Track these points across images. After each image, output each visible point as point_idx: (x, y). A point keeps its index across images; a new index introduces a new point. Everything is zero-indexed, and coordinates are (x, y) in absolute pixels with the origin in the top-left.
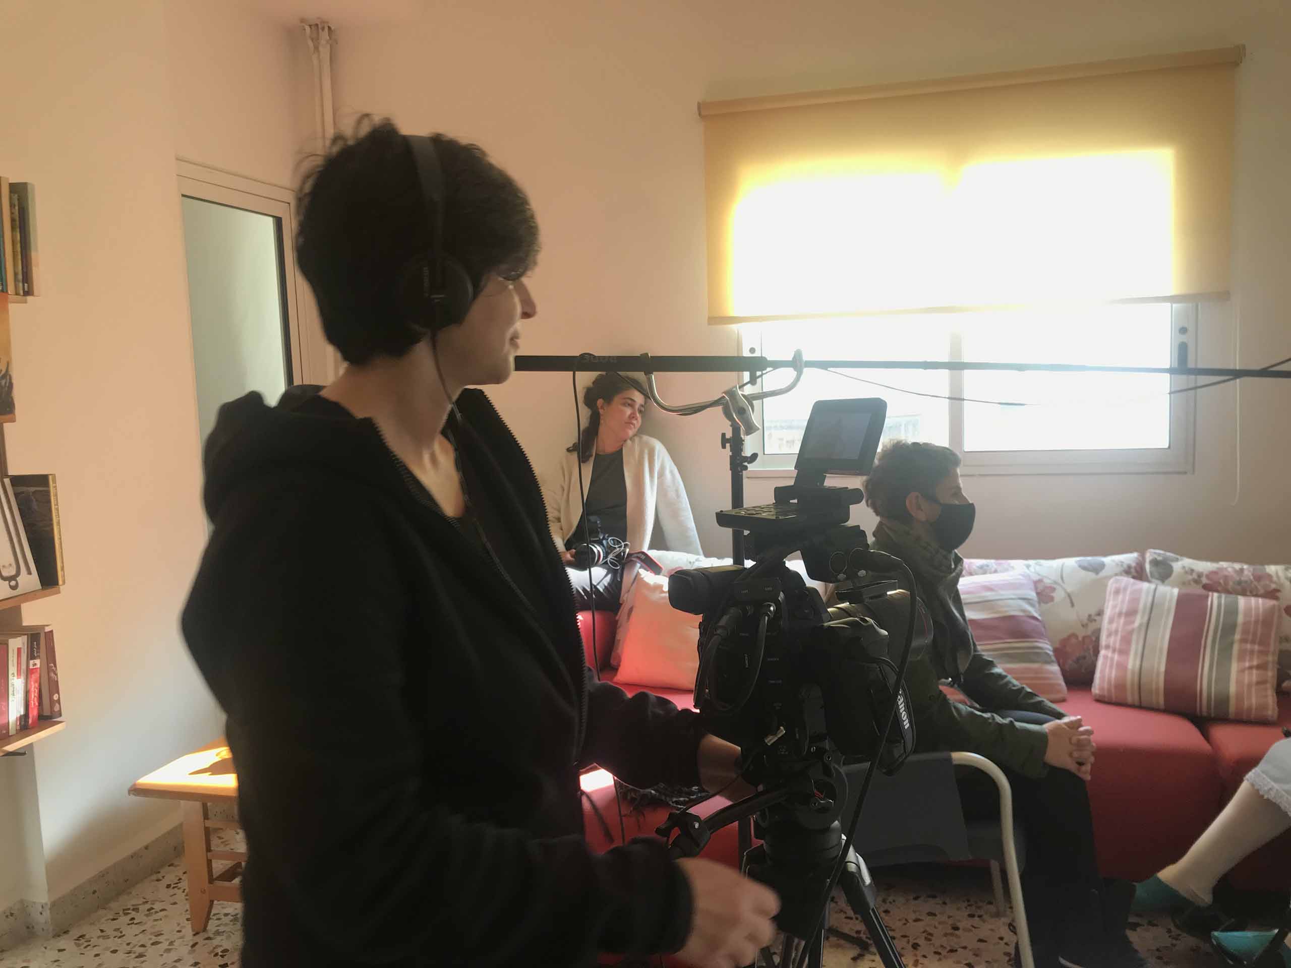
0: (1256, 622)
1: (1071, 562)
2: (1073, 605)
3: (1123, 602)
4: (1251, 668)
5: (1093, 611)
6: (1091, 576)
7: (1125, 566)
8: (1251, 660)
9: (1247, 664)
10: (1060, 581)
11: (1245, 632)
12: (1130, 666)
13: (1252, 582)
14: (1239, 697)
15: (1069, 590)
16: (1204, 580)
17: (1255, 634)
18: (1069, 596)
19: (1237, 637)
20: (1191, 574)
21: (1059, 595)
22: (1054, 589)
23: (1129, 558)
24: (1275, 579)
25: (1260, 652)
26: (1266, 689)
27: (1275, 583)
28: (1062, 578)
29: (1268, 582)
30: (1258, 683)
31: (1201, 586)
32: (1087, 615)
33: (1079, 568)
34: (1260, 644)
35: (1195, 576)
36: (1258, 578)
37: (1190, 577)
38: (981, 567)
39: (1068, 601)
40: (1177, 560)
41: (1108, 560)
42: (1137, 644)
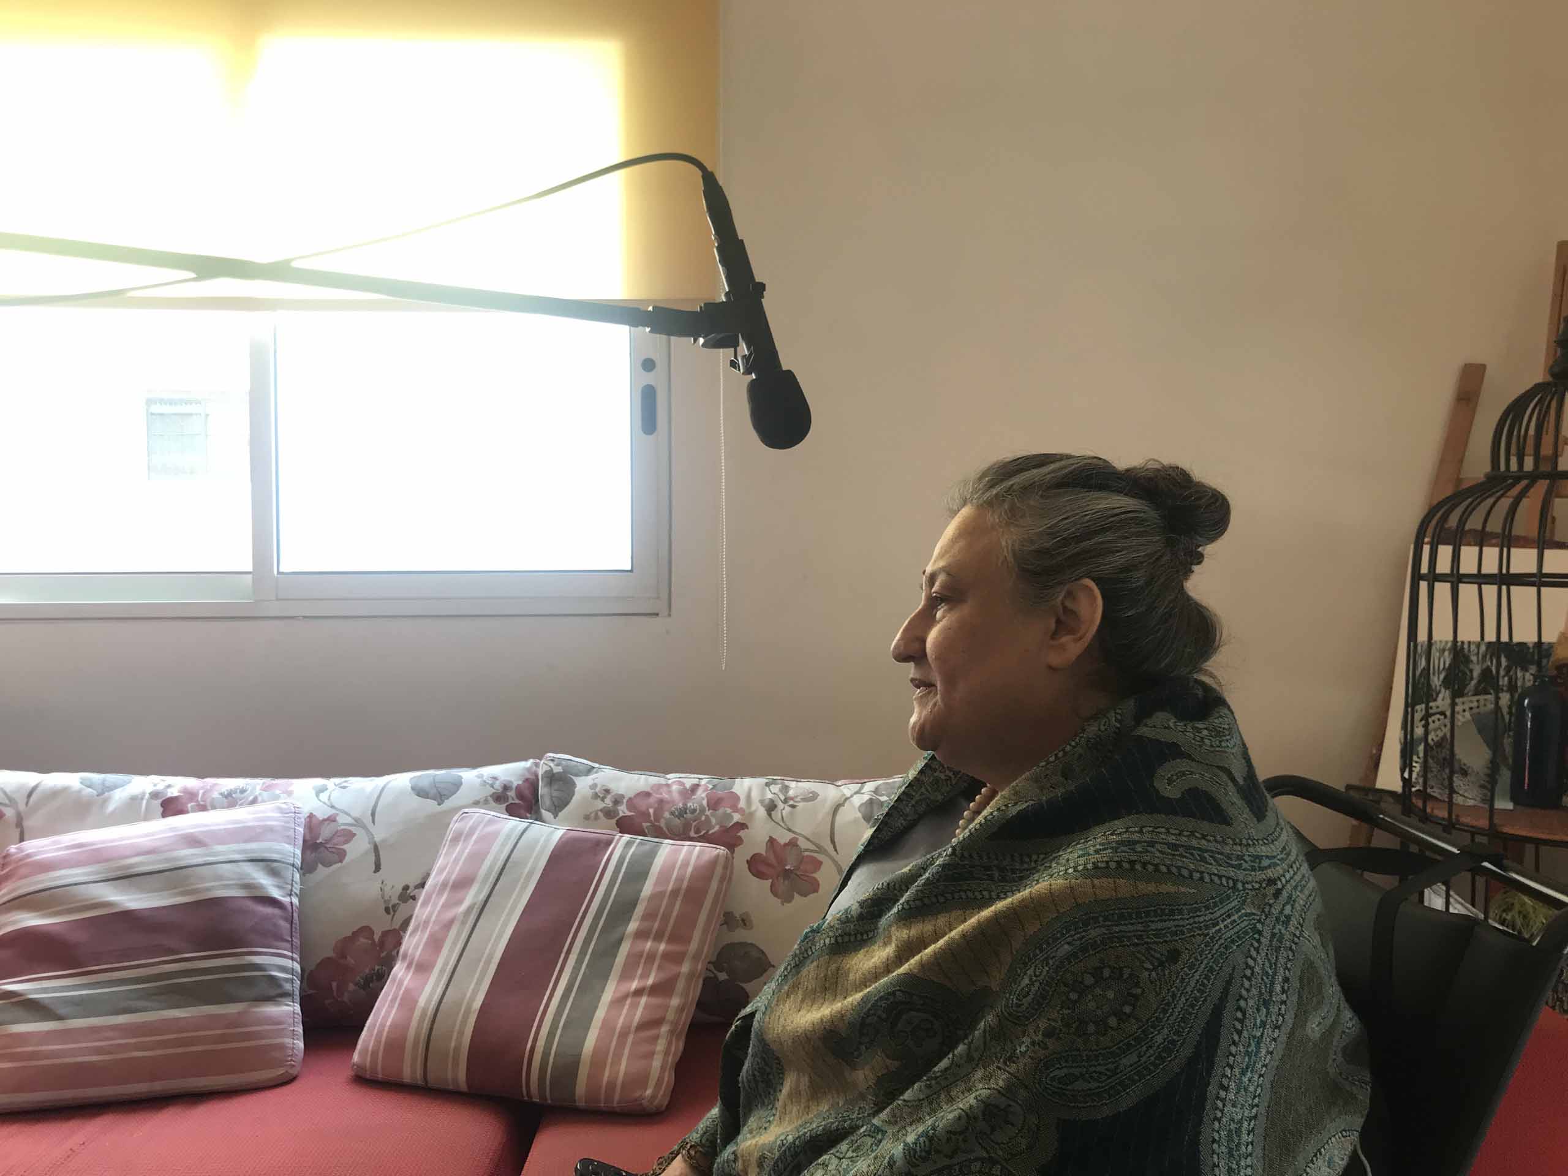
0: (675, 893)
1: (402, 780)
2: (378, 868)
3: (456, 860)
4: (638, 993)
5: (413, 881)
6: (431, 805)
7: (498, 785)
8: (645, 976)
9: (634, 985)
10: (367, 820)
11: (649, 916)
12: (422, 1002)
13: (702, 811)
14: (599, 1059)
15: (378, 838)
16: (623, 810)
17: (666, 918)
18: (376, 849)
19: (633, 926)
20: (603, 799)
21: (358, 848)
22: (349, 836)
23: (510, 772)
24: (742, 804)
25: (666, 956)
26: (656, 1038)
27: (741, 811)
28: (373, 814)
29: (729, 811)
30: (643, 1026)
31: (614, 821)
32: (399, 888)
33: (412, 792)
34: (672, 939)
35: (608, 802)
36: (714, 803)
37: (600, 805)
38: (228, 795)
39: (373, 858)
40: (589, 771)
41: (469, 775)
42: (451, 951)
